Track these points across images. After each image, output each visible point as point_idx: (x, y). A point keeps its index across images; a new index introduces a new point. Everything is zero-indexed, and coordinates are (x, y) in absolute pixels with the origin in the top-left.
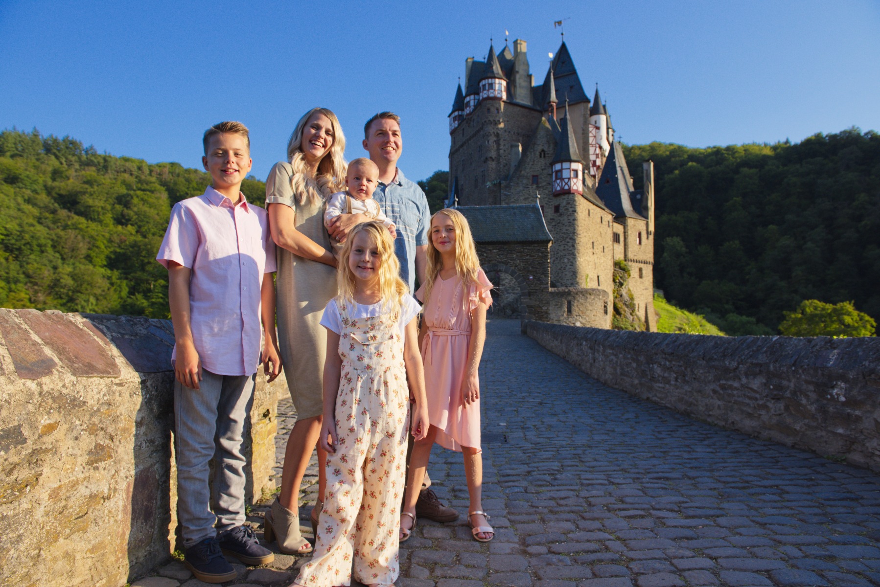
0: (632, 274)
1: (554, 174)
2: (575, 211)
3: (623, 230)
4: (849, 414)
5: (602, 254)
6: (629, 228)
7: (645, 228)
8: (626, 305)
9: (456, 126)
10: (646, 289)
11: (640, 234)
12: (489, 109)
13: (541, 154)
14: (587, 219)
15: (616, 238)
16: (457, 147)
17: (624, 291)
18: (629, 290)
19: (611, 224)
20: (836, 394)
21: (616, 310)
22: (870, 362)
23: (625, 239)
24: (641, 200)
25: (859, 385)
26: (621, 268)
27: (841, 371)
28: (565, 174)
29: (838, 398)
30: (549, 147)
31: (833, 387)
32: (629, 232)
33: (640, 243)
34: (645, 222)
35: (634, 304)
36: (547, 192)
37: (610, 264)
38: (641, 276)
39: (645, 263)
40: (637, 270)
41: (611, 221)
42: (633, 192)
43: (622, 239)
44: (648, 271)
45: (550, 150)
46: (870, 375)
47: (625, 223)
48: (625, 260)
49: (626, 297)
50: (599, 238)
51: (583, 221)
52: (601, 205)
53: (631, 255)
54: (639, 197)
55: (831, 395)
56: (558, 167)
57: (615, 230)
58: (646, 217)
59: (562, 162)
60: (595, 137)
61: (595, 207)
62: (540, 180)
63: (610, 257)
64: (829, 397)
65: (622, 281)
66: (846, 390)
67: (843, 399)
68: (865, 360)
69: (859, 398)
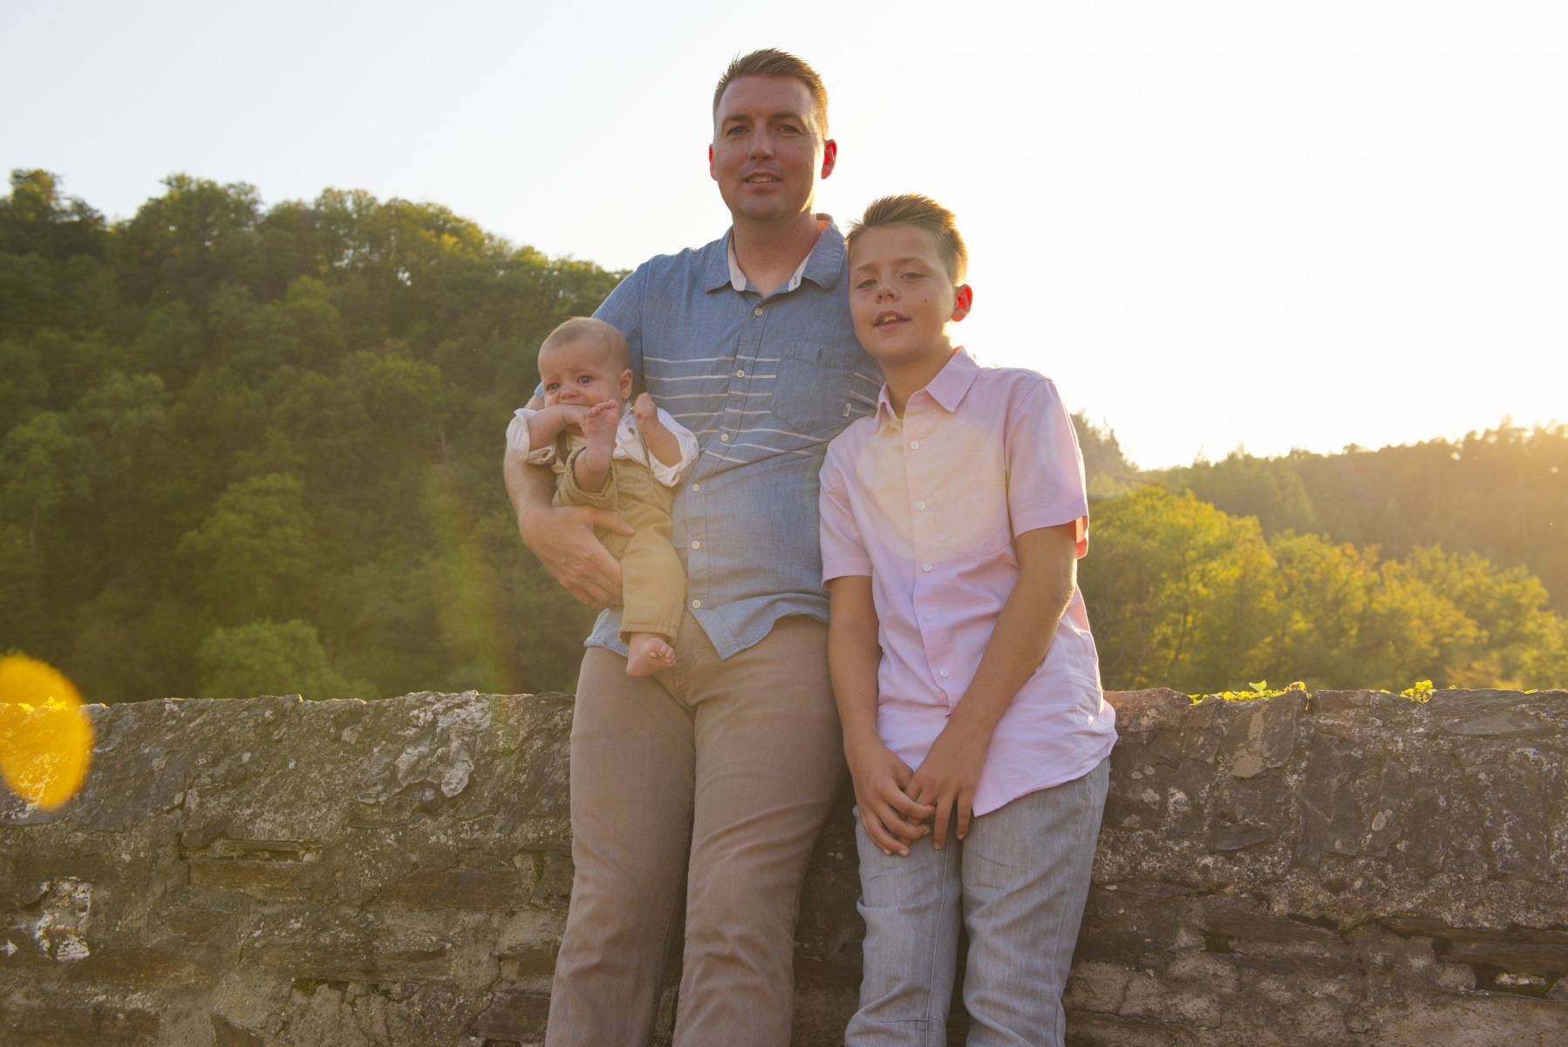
4: (100, 1013)
20: (49, 933)
22: (200, 796)
25: (158, 889)
27: (80, 836)
29: (53, 950)
31: (34, 908)
46: (206, 845)
55: (26, 941)
64: (11, 948)
66: (95, 913)
67: (77, 950)
68: (184, 789)
69: (154, 941)
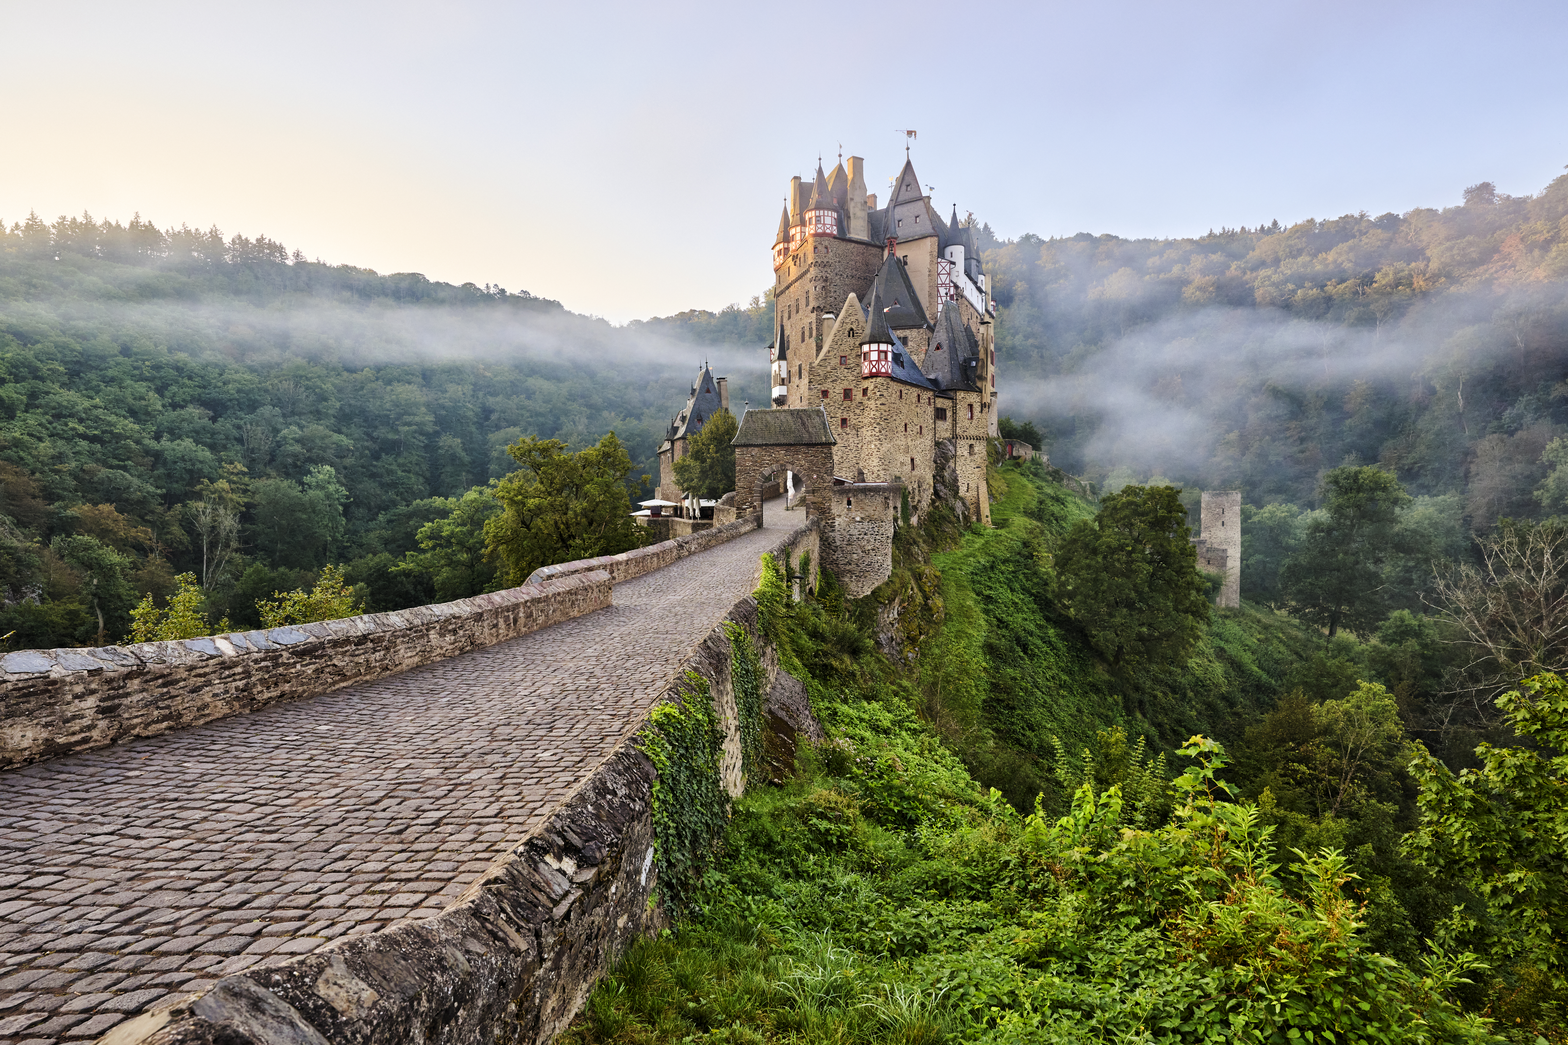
0: (958, 454)
1: (862, 356)
2: (882, 395)
3: (950, 405)
5: (919, 436)
6: (958, 402)
7: (978, 400)
9: (781, 261)
10: (977, 467)
11: (971, 407)
13: (849, 333)
14: (897, 402)
15: (940, 414)
17: (948, 474)
18: (954, 471)
19: (932, 401)
21: (936, 493)
23: (953, 414)
28: (873, 356)
30: (858, 325)
32: (958, 406)
33: (972, 417)
34: (978, 393)
35: (958, 485)
36: (855, 373)
37: (930, 445)
38: (971, 455)
39: (978, 438)
40: (967, 447)
41: (932, 398)
43: (949, 414)
44: (980, 448)
45: (858, 329)
47: (951, 397)
48: (952, 439)
49: (948, 479)
50: (915, 419)
51: (892, 405)
52: (918, 384)
53: (959, 432)
56: (866, 348)
57: (939, 406)
58: (980, 388)
59: (869, 343)
60: (949, 274)
62: (848, 361)
63: (930, 438)
65: (945, 461)
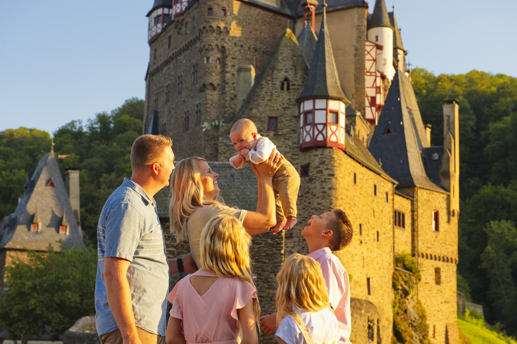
0: (423, 278)
1: (302, 116)
2: (333, 175)
3: (410, 207)
5: (375, 244)
6: (419, 204)
7: (444, 205)
8: (412, 326)
9: (159, 31)
10: (446, 302)
11: (437, 215)
12: (210, 9)
13: (283, 84)
14: (351, 188)
15: (399, 219)
16: (159, 65)
17: (410, 305)
18: (419, 303)
19: (390, 197)
23: (414, 221)
24: (439, 162)
26: (405, 267)
28: (319, 117)
30: (296, 74)
32: (420, 211)
33: (437, 228)
34: (445, 196)
35: (426, 327)
36: (290, 143)
37: (389, 259)
38: (438, 282)
39: (445, 259)
40: (432, 271)
41: (390, 193)
42: (427, 149)
43: (408, 221)
44: (450, 274)
45: (296, 79)
47: (413, 197)
48: (413, 255)
49: (413, 313)
50: (371, 219)
51: (345, 192)
52: (374, 168)
53: (422, 247)
54: (436, 156)
56: (308, 105)
57: (396, 207)
58: (447, 189)
59: (314, 98)
60: (375, 60)
61: (364, 169)
62: (280, 125)
63: (388, 249)
65: (406, 287)
